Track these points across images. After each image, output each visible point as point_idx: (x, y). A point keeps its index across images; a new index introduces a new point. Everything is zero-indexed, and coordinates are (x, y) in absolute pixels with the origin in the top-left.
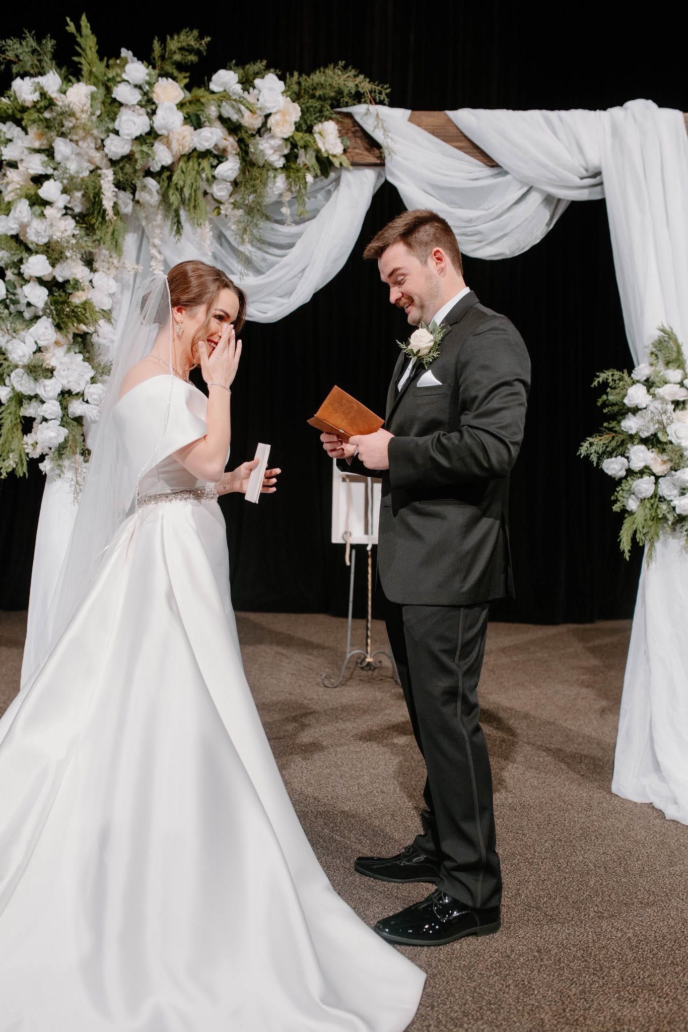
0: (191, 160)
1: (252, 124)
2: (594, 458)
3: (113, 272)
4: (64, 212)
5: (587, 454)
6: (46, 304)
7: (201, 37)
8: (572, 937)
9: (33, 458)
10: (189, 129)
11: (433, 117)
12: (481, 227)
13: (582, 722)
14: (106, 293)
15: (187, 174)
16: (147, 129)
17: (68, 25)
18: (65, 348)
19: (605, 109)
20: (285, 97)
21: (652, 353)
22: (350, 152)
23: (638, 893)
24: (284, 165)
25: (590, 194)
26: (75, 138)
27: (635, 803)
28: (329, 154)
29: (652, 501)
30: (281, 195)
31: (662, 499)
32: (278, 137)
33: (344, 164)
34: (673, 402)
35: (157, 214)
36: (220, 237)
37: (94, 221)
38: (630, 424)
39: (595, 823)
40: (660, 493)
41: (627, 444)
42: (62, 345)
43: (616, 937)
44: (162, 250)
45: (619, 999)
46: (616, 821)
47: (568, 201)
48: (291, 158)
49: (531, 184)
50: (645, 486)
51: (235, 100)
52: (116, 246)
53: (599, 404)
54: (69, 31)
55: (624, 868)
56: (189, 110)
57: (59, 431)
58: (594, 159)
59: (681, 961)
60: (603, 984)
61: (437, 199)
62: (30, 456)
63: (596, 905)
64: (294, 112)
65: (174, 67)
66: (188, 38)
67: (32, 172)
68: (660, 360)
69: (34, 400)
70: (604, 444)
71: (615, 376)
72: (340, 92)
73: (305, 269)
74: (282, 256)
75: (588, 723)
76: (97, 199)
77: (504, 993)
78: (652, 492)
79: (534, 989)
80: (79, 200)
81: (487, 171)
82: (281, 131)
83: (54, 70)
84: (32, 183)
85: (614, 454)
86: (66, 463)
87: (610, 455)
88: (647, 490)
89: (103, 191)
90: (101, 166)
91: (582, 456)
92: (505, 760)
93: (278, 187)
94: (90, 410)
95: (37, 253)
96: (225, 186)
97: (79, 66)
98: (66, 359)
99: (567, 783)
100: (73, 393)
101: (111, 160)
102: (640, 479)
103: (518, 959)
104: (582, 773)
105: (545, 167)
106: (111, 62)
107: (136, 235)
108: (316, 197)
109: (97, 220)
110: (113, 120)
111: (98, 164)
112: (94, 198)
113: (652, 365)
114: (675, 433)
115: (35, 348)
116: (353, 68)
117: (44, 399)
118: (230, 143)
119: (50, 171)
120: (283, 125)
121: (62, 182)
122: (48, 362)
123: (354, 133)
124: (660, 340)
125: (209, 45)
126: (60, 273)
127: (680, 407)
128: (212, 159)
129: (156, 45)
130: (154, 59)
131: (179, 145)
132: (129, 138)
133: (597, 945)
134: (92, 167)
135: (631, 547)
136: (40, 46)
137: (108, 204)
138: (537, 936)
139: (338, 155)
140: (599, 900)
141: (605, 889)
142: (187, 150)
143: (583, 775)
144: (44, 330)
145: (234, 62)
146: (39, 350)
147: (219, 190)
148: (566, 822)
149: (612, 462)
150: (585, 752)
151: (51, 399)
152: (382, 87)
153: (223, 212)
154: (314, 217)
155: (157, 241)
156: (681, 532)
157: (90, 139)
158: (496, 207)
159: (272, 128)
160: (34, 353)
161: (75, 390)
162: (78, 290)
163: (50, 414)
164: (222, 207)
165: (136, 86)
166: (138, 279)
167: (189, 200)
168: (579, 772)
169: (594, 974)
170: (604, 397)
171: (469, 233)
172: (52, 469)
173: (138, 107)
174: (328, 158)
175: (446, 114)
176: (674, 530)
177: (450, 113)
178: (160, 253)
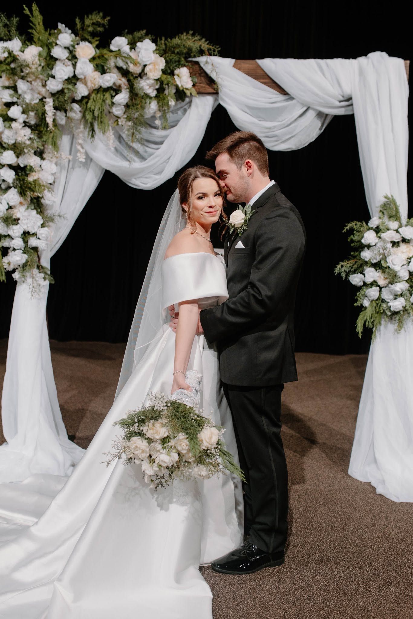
0: (99, 93)
1: (136, 71)
2: (344, 275)
3: (55, 160)
4: (23, 125)
5: (340, 272)
6: (14, 180)
7: (104, 17)
8: (301, 573)
9: (8, 271)
10: (97, 74)
11: (248, 64)
12: (277, 133)
13: (343, 425)
14: (50, 173)
15: (97, 102)
16: (72, 75)
17: (25, 10)
18: (26, 206)
19: (355, 58)
20: (155, 54)
21: (381, 211)
22: (197, 86)
23: (348, 545)
24: (156, 95)
25: (346, 111)
26: (29, 79)
27: (361, 482)
28: (183, 88)
29: (377, 302)
30: (155, 113)
31: (384, 301)
32: (151, 79)
33: (193, 94)
34: (391, 242)
35: (81, 125)
36: (120, 138)
37: (42, 129)
38: (366, 255)
39: (334, 495)
40: (382, 297)
41: (364, 266)
42: (24, 205)
43: (327, 574)
44: (84, 146)
45: (318, 616)
46: (347, 494)
47: (332, 115)
48: (160, 91)
49: (309, 105)
50: (373, 292)
51: (124, 57)
52: (55, 145)
53: (349, 240)
54: (26, 13)
55: (344, 527)
56: (97, 62)
57: (22, 256)
58: (348, 90)
59: (362, 592)
60: (312, 606)
61: (250, 115)
62: (7, 270)
63: (321, 552)
64: (161, 63)
65: (89, 34)
66: (96, 17)
67: (4, 101)
68: (385, 215)
69: (7, 237)
70: (350, 266)
71: (357, 225)
72: (190, 50)
73: (169, 158)
74: (158, 149)
75: (346, 425)
76: (43, 117)
77: (252, 610)
78: (378, 296)
79: (270, 608)
80: (33, 117)
81: (281, 97)
82: (153, 75)
83: (17, 38)
84: (5, 107)
85: (357, 272)
86: (28, 274)
87: (354, 272)
88: (374, 295)
89: (46, 111)
90: (46, 96)
91: (336, 274)
92: (290, 450)
93: (152, 109)
94: (41, 243)
95: (8, 149)
96: (120, 108)
97: (32, 35)
98: (26, 214)
99: (323, 467)
100: (31, 233)
101: (51, 93)
102: (371, 289)
103: (266, 587)
104: (334, 460)
105: (317, 95)
106: (52, 31)
107: (69, 137)
108: (177, 113)
109: (44, 129)
110: (52, 69)
111: (44, 95)
112: (42, 116)
113: (380, 218)
114: (392, 261)
115: (7, 207)
116: (199, 34)
117: (13, 237)
118: (123, 82)
119: (15, 100)
120: (154, 71)
121: (22, 107)
122: (15, 215)
123: (200, 74)
124: (385, 204)
125: (109, 21)
126: (22, 162)
127: (396, 246)
128: (112, 92)
129: (78, 21)
130: (77, 30)
131: (92, 83)
132: (61, 80)
133: (315, 579)
134: (40, 97)
135: (363, 330)
136: (9, 22)
137: (50, 120)
138: (280, 572)
139: (189, 89)
140: (323, 548)
141: (328, 541)
142: (97, 87)
143: (334, 462)
144: (13, 196)
145: (126, 31)
146: (10, 207)
147: (117, 111)
148: (316, 494)
149: (355, 277)
150: (339, 446)
151: (18, 237)
152: (215, 47)
153: (120, 123)
154: (175, 126)
155: (80, 141)
156: (395, 321)
157: (38, 81)
158: (286, 120)
159: (148, 73)
160: (7, 210)
161: (32, 231)
162: (33, 172)
163: (17, 246)
164: (119, 120)
165: (65, 48)
166: (71, 163)
167: (98, 117)
168: (332, 459)
169: (308, 599)
170: (352, 236)
171: (270, 136)
172: (20, 278)
173: (67, 60)
174: (183, 90)
175: (256, 62)
176: (392, 319)
177: (259, 61)
178: (83, 148)
